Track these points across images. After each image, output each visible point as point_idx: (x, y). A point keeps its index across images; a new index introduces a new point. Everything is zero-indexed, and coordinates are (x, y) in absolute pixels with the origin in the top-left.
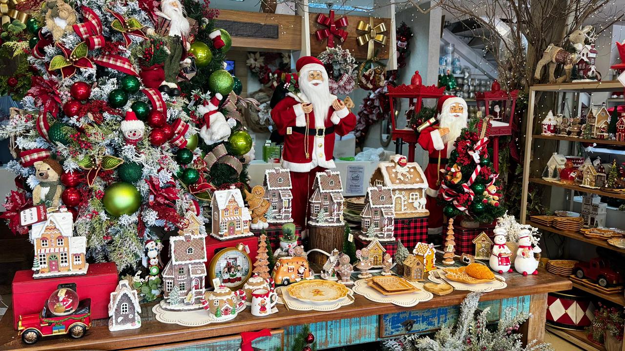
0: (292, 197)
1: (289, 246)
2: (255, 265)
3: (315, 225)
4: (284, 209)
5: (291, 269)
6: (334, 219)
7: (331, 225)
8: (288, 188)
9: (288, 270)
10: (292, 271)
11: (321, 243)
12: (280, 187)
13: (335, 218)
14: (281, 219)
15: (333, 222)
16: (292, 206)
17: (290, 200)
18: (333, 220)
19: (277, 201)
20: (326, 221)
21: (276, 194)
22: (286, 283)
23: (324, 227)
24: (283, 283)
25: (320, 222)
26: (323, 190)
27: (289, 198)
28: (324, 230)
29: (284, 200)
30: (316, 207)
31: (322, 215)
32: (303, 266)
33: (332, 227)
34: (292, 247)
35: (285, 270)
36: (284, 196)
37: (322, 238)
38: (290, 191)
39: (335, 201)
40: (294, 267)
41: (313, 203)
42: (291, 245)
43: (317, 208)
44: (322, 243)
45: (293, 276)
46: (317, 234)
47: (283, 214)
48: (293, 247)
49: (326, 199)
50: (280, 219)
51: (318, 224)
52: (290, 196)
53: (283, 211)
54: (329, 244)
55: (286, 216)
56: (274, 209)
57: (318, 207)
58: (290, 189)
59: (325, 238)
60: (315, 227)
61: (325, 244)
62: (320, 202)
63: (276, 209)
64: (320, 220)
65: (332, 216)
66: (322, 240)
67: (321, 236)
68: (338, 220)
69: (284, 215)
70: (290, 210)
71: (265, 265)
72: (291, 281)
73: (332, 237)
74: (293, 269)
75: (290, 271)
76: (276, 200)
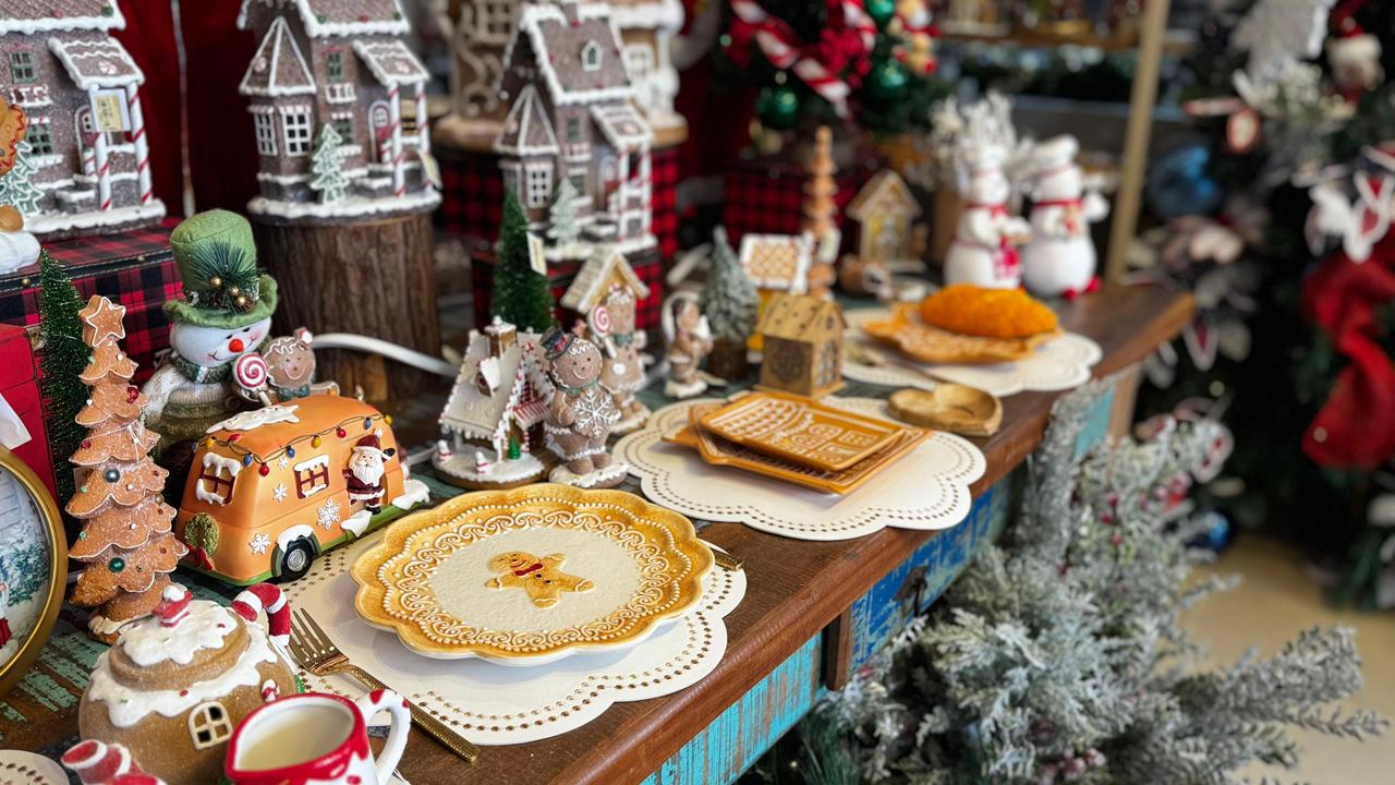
0: (138, 76)
1: (236, 347)
2: (77, 509)
3: (308, 218)
4: (103, 149)
5: (313, 477)
6: (392, 175)
7: (387, 205)
8: (104, 23)
9: (299, 483)
10: (320, 481)
11: (349, 306)
12: (53, 14)
13: (402, 168)
14: (97, 205)
15: (390, 191)
16: (147, 127)
17: (133, 90)
18: (387, 181)
19: (47, 101)
20: (357, 189)
21: (34, 63)
22: (297, 560)
23: (356, 218)
24: (285, 566)
25: (330, 198)
26: (321, 20)
27: (124, 79)
28: (356, 233)
29: (95, 94)
30: (290, 120)
31: (335, 160)
32: (370, 441)
33: (395, 214)
34: (249, 345)
35: (281, 493)
36: (91, 68)
37: (354, 276)
38: (114, 43)
39: (391, 81)
40: (325, 460)
41: (269, 100)
42: (245, 338)
43: (296, 127)
44: (355, 300)
45: (331, 513)
46: (319, 265)
47: (101, 174)
48: (256, 344)
49: (339, 71)
50: (89, 206)
51: (321, 211)
52: (123, 69)
53: (103, 159)
54: (392, 301)
55: (125, 184)
56: (35, 151)
57: (302, 119)
58: (113, 32)
59: (366, 272)
60: (307, 226)
61: (371, 307)
62: (312, 88)
63: (47, 150)
64: (329, 187)
65: (379, 160)
66: (354, 287)
67: (342, 268)
68: (415, 179)
69: (108, 180)
70: (141, 148)
71: (149, 494)
72: (323, 543)
73: (402, 266)
74: (325, 473)
75: (307, 491)
76: (39, 95)
